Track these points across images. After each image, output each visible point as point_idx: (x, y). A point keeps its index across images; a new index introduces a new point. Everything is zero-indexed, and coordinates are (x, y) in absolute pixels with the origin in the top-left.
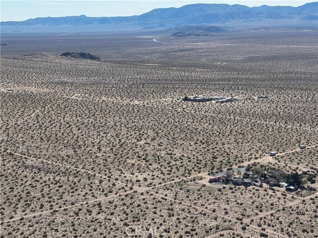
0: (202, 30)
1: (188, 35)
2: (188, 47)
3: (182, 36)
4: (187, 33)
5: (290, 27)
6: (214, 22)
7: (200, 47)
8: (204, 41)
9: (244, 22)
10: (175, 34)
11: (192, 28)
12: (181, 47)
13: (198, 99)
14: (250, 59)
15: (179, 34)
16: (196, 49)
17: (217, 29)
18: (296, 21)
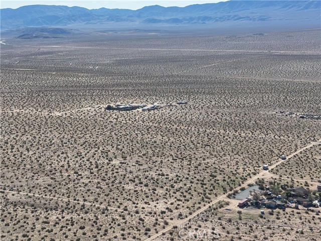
0: (46, 32)
1: (36, 37)
2: (45, 50)
3: (30, 38)
4: (34, 35)
5: (136, 30)
6: (55, 24)
7: (56, 50)
8: (57, 44)
9: (86, 24)
10: (21, 36)
11: (37, 30)
12: (37, 50)
13: (121, 107)
14: (120, 63)
15: (26, 36)
16: (55, 52)
17: (63, 31)
18: (137, 24)
